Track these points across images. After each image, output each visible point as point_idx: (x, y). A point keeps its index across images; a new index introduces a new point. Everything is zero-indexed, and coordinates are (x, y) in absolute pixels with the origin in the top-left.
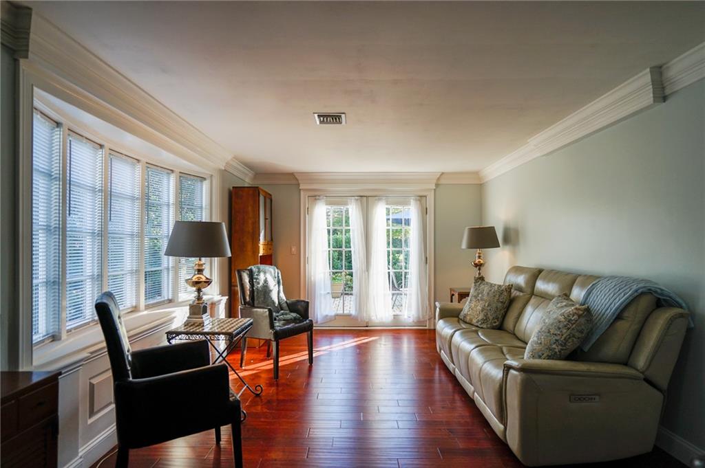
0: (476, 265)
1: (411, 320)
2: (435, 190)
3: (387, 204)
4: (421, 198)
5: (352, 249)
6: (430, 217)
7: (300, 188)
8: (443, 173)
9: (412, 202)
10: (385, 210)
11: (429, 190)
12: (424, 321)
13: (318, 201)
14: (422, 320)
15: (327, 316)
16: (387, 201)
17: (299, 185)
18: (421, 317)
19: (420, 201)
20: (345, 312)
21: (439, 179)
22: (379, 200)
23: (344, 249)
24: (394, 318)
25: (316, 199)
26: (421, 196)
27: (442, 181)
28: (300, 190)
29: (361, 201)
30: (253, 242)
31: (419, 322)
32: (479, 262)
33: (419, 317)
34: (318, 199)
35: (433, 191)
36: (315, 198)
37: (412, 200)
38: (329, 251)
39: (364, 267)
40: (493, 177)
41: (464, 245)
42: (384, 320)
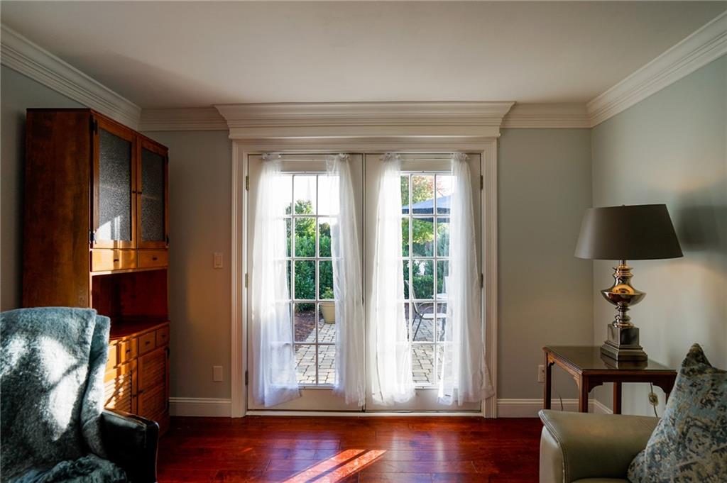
0: (615, 299)
1: (450, 401)
2: (498, 139)
3: (403, 169)
4: (471, 158)
5: (334, 258)
6: (489, 196)
7: (231, 136)
8: (516, 105)
9: (454, 164)
10: (400, 179)
11: (489, 139)
12: (475, 403)
13: (266, 163)
14: (472, 400)
15: (284, 389)
16: (403, 163)
17: (228, 131)
18: (471, 394)
19: (468, 161)
20: (320, 382)
21: (506, 118)
22: (389, 159)
23: (318, 258)
24: (417, 394)
25: (262, 159)
26: (470, 153)
27: (513, 124)
28: (231, 141)
29: (351, 163)
30: (75, 243)
31: (467, 404)
32: (623, 291)
33: (466, 396)
34: (267, 160)
35: (495, 143)
36: (261, 156)
37: (452, 161)
38: (290, 262)
39: (357, 294)
40: (616, 113)
41: (585, 250)
42: (397, 399)
